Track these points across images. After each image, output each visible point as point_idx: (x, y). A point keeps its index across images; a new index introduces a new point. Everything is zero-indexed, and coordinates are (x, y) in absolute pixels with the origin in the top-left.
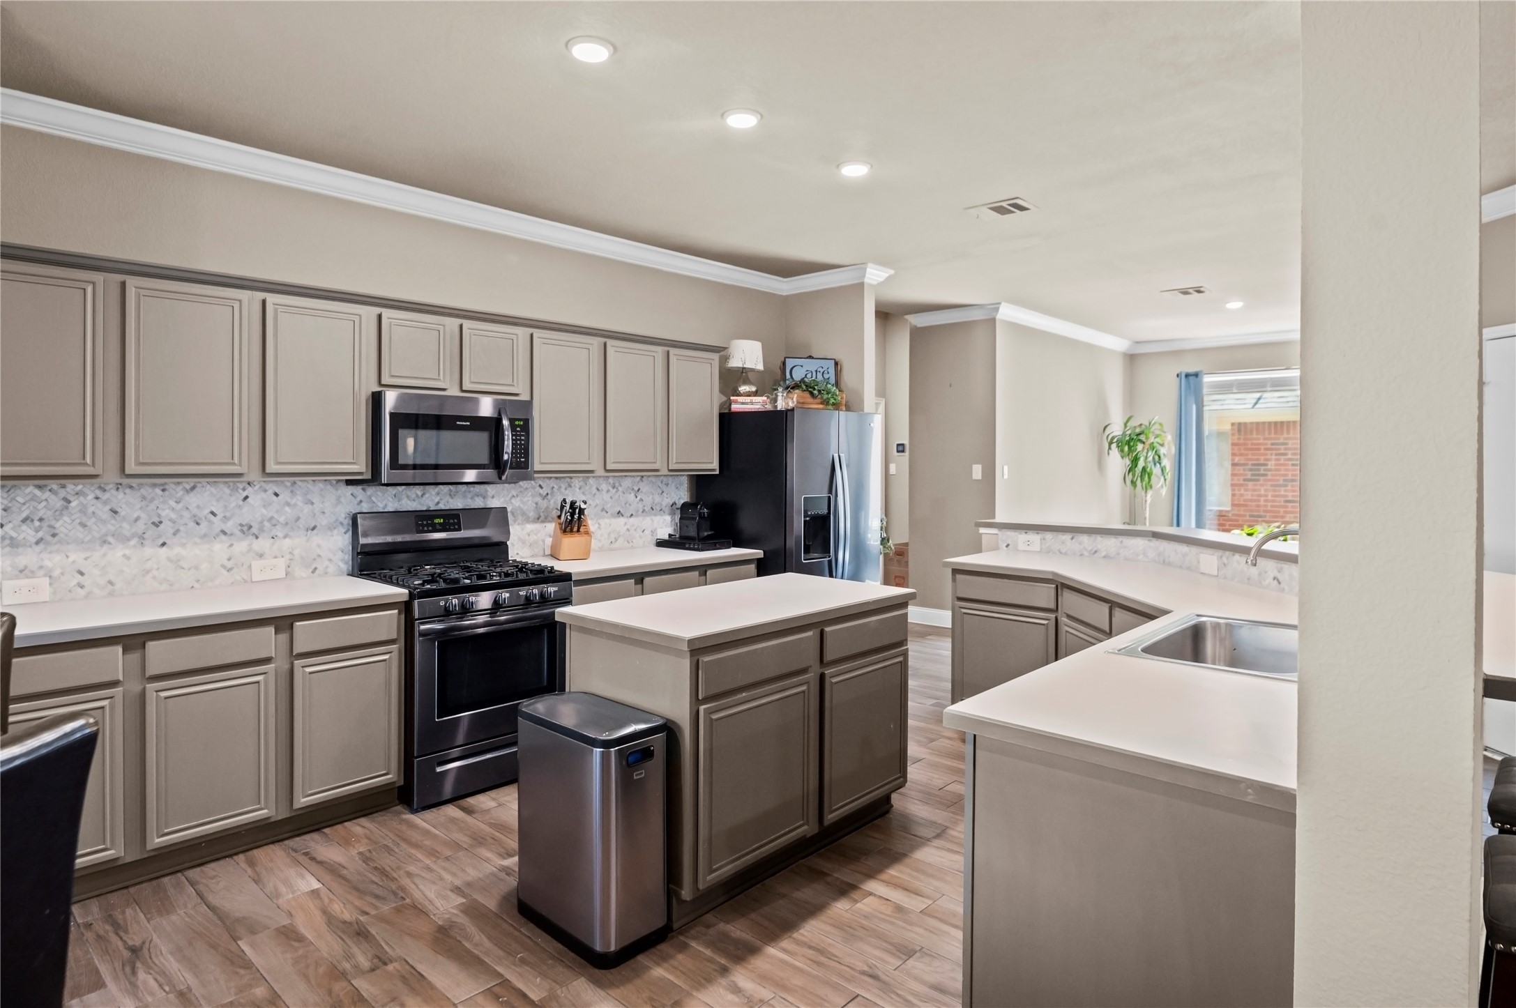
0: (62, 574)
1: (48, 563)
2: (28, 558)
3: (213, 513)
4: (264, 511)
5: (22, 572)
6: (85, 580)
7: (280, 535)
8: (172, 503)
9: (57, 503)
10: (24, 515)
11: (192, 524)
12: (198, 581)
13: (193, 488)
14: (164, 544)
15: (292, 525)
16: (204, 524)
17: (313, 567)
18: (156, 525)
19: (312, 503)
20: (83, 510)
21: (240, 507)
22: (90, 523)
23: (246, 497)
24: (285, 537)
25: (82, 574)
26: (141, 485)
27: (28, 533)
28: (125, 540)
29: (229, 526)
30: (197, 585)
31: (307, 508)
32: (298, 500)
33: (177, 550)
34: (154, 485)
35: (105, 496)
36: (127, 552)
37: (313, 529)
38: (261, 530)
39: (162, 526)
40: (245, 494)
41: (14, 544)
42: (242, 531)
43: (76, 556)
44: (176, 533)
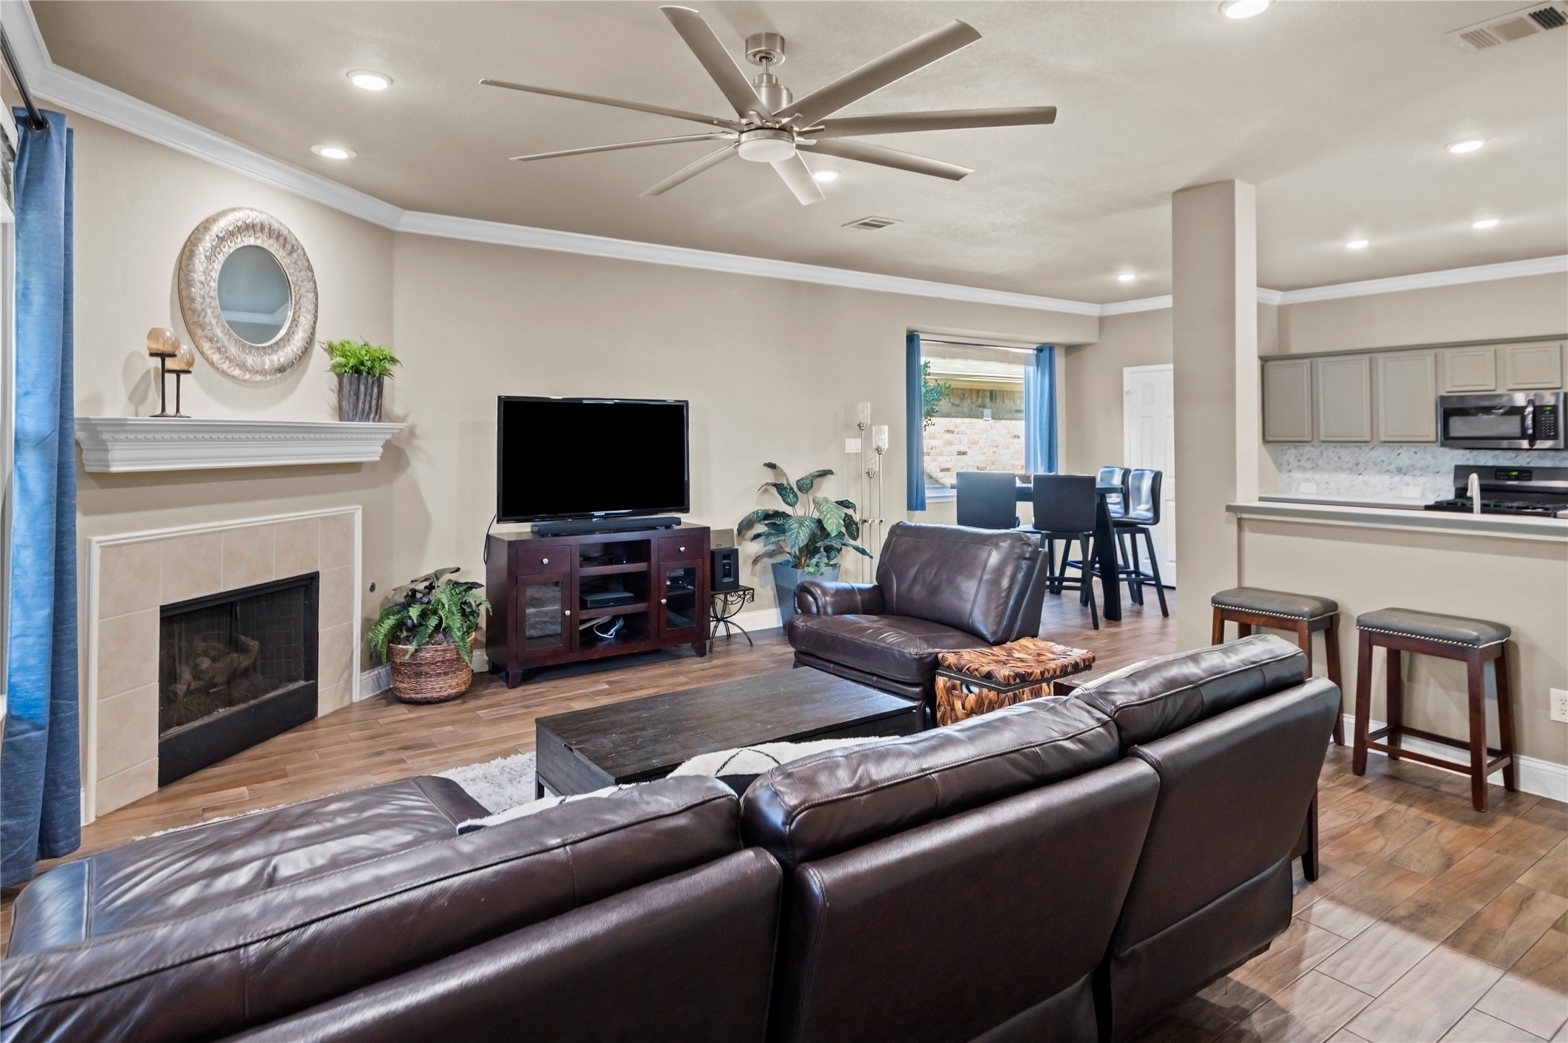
0: (1321, 483)
1: (1315, 478)
2: (1309, 475)
3: (1383, 461)
4: (1409, 461)
5: (1307, 480)
6: (1330, 487)
7: (1418, 474)
8: (1364, 455)
9: (1318, 453)
10: (1307, 458)
11: (1373, 466)
14: (1360, 474)
15: (1424, 470)
16: (1378, 466)
17: (1438, 494)
18: (1357, 464)
20: (1327, 457)
21: (1396, 458)
22: (1330, 462)
23: (1399, 454)
24: (1421, 475)
25: (1328, 484)
26: (1350, 447)
27: (1308, 465)
28: (1344, 470)
29: (1391, 468)
31: (1432, 461)
32: (1428, 456)
34: (1356, 447)
35: (1336, 450)
36: (1345, 476)
37: (1438, 472)
38: (1407, 471)
39: (1360, 465)
40: (1399, 452)
41: (1304, 469)
42: (1398, 471)
43: (1325, 476)
44: (1366, 469)
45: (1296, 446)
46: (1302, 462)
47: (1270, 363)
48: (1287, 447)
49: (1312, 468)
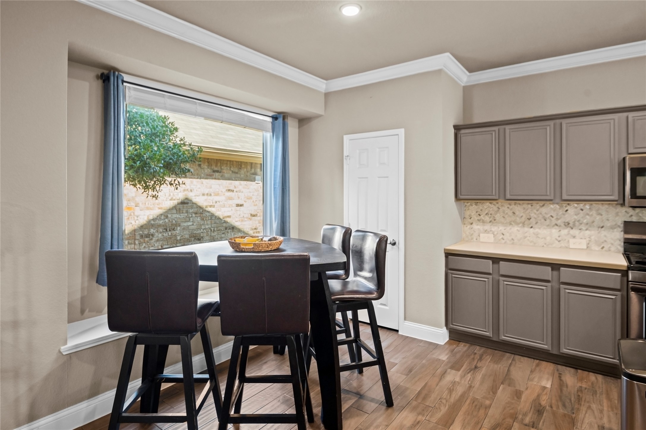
0: (497, 234)
1: (493, 229)
2: (487, 227)
3: (552, 216)
4: (575, 217)
5: (486, 231)
6: (505, 237)
7: (584, 228)
8: (535, 211)
9: (495, 208)
10: (486, 212)
11: (543, 220)
12: (545, 244)
13: (543, 205)
14: (532, 227)
15: (590, 225)
16: (548, 221)
17: (602, 246)
18: (529, 219)
19: (601, 215)
20: (504, 212)
21: (564, 214)
22: (506, 216)
23: (567, 210)
24: (587, 230)
25: (503, 235)
26: (523, 203)
27: (487, 219)
28: (517, 224)
29: (559, 222)
30: (545, 246)
31: (598, 217)
32: (594, 212)
33: (537, 230)
34: (528, 204)
35: (511, 207)
36: (519, 229)
37: (602, 227)
38: (574, 225)
39: (531, 220)
40: (566, 209)
41: (483, 222)
42: (565, 225)
43: (502, 228)
44: (536, 223)
45: (478, 203)
46: (482, 216)
47: (463, 131)
48: (469, 204)
49: (490, 222)
